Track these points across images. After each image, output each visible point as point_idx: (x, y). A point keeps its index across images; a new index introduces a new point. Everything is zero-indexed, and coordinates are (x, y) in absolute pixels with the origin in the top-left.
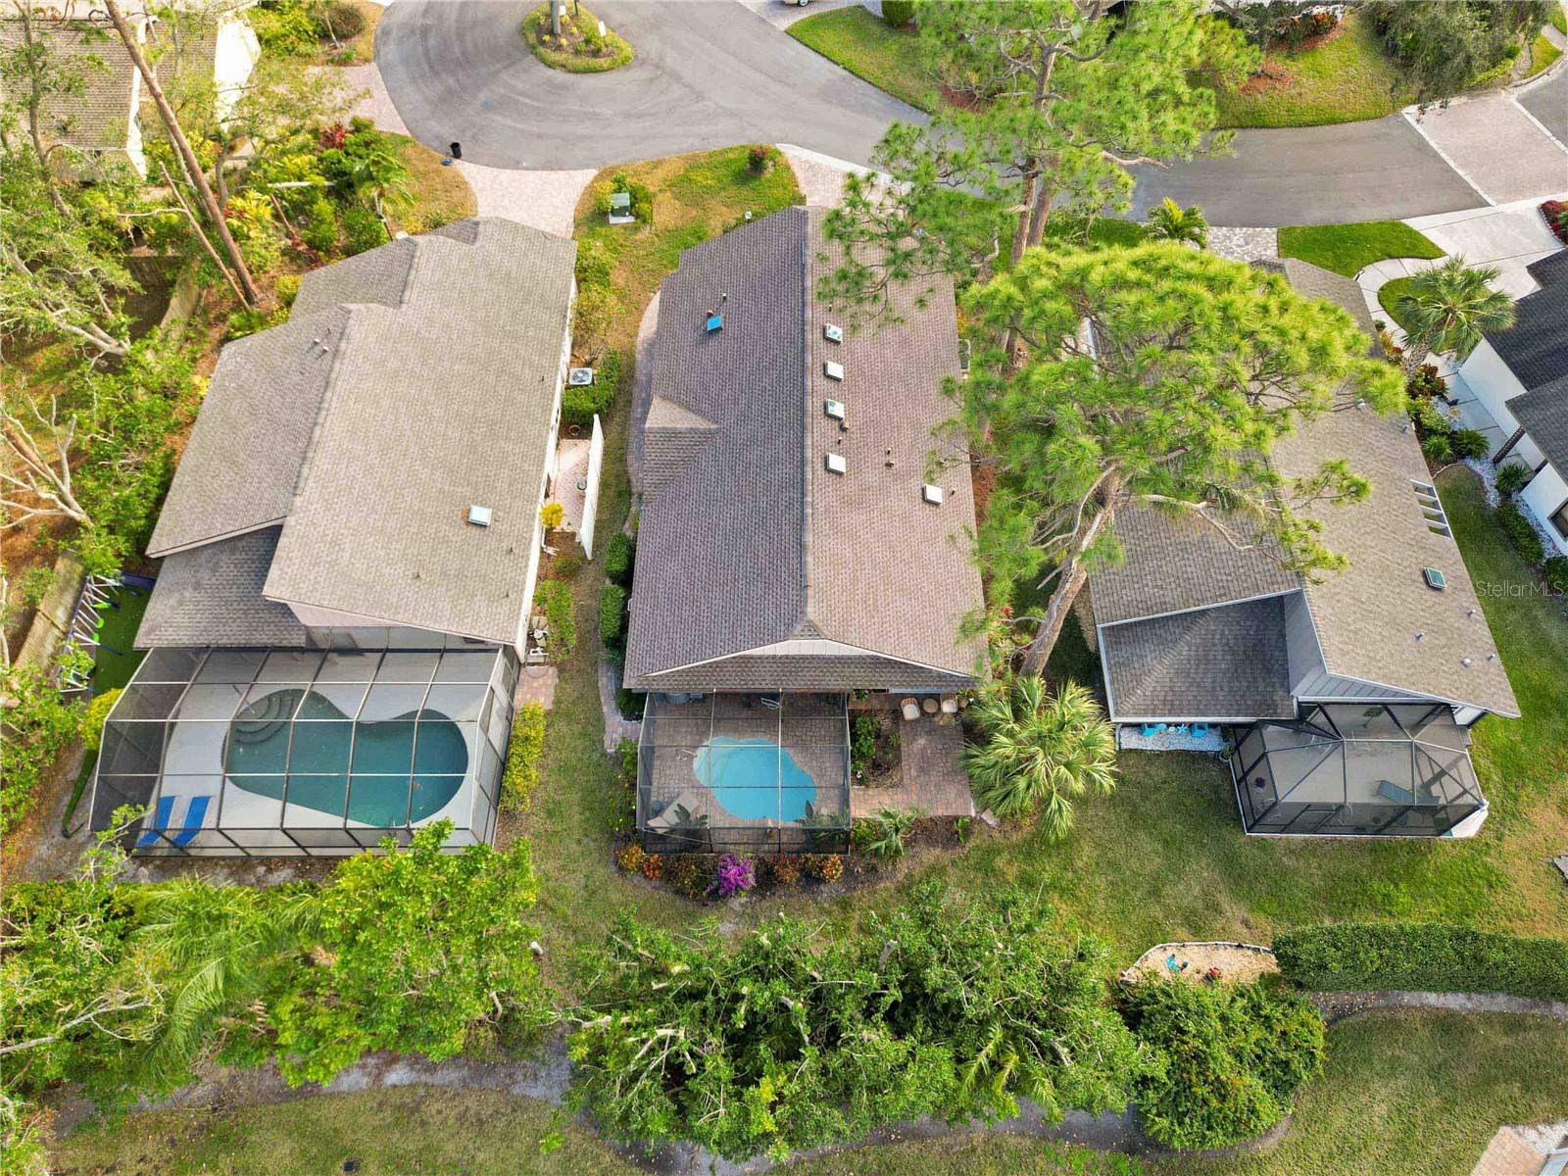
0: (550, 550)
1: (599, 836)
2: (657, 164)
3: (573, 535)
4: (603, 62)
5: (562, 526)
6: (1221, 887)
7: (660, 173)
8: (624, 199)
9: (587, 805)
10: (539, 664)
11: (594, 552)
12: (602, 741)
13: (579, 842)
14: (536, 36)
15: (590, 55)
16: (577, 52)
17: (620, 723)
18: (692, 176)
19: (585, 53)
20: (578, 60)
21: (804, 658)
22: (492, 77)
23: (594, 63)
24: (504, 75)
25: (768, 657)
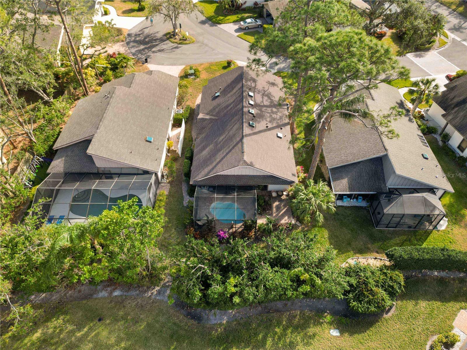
0: (169, 155)
1: (181, 227)
2: (201, 64)
3: (176, 151)
4: (188, 42)
5: (173, 148)
6: (369, 242)
7: (202, 66)
8: (193, 71)
9: (177, 219)
10: (165, 183)
11: (181, 155)
12: (183, 203)
13: (175, 229)
14: (170, 36)
15: (184, 40)
16: (180, 40)
17: (188, 198)
18: (211, 67)
19: (182, 40)
20: (181, 41)
21: (243, 176)
22: (157, 45)
23: (185, 42)
24: (160, 45)
25: (232, 175)
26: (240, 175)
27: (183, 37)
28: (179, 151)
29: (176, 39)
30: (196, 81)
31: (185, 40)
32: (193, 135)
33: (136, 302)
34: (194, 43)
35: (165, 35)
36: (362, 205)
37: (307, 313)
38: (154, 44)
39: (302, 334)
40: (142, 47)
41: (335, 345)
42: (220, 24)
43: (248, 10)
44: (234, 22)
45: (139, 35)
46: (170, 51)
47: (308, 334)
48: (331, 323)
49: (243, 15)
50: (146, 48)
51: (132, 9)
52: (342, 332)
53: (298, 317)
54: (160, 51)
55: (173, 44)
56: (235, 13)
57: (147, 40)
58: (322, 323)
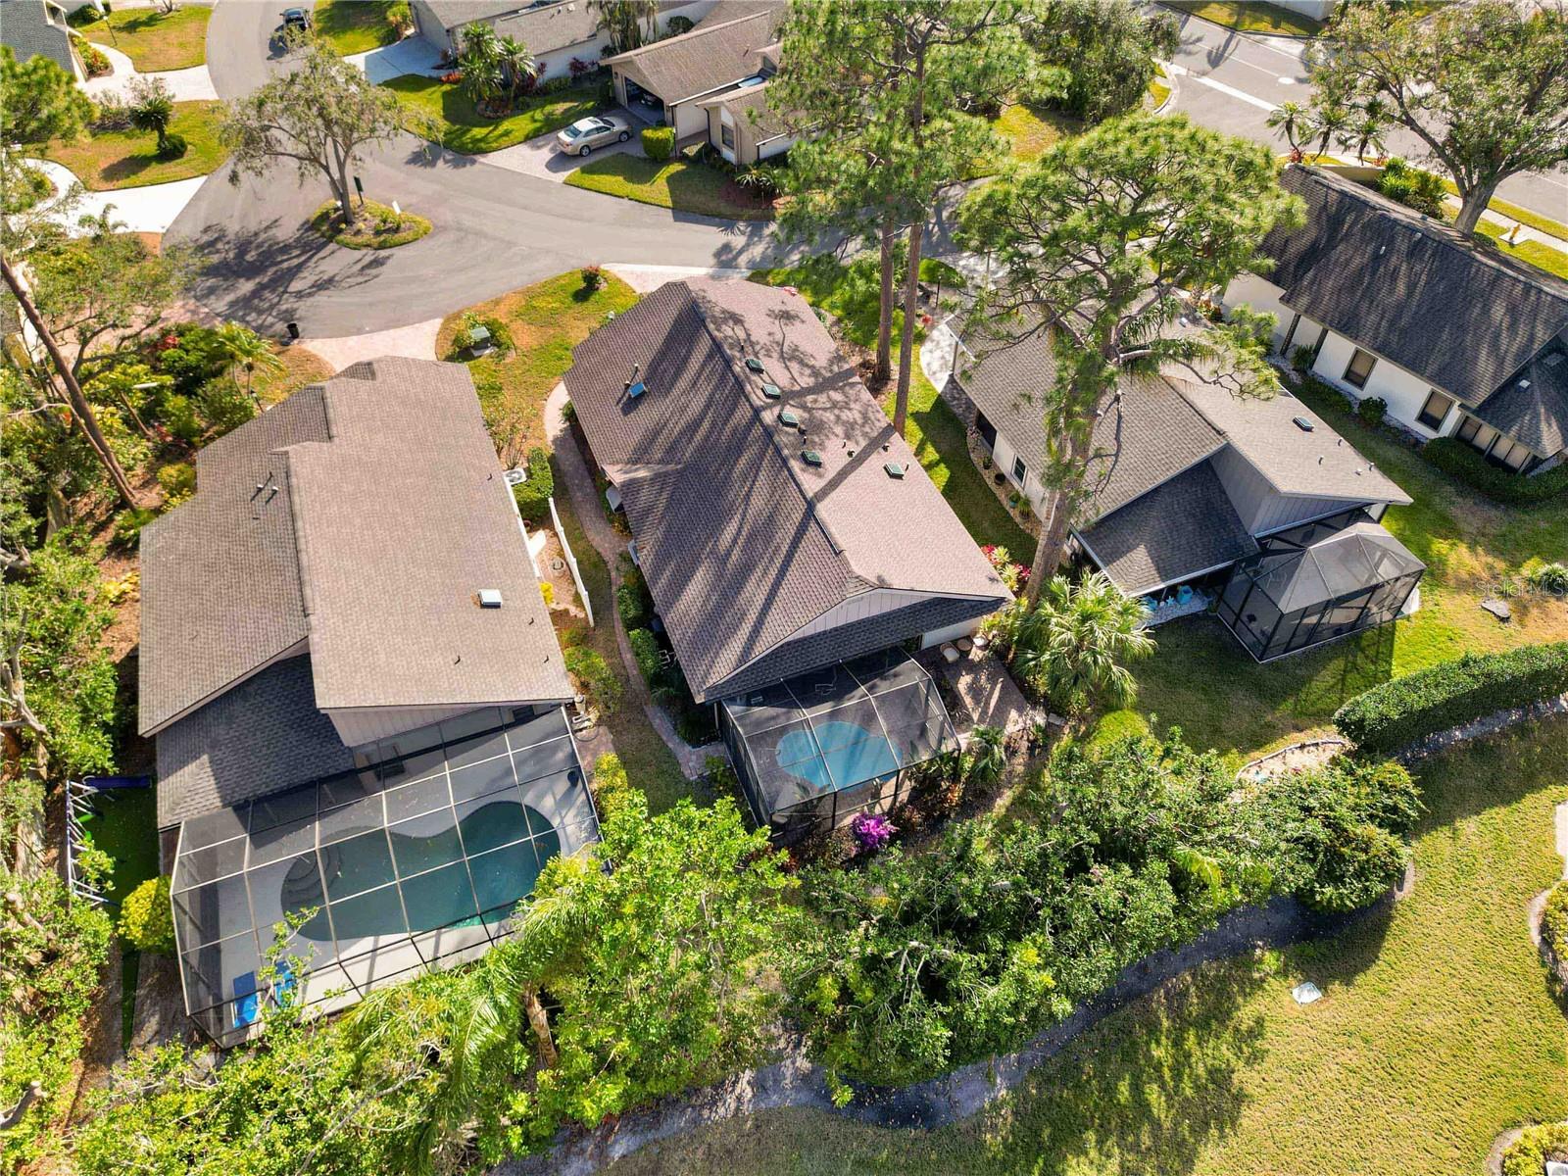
2: (497, 302)
3: (566, 610)
4: (406, 236)
5: (553, 605)
6: (1263, 708)
7: (504, 307)
8: (483, 332)
10: (587, 728)
11: (596, 620)
12: (681, 773)
14: (331, 227)
15: (389, 234)
16: (378, 233)
17: (690, 753)
18: (534, 303)
19: (385, 231)
20: (382, 238)
21: (852, 625)
22: (300, 267)
23: (398, 237)
24: (311, 264)
25: (819, 634)
26: (842, 628)
27: (385, 222)
28: (589, 610)
29: (358, 232)
30: (508, 360)
31: (397, 230)
33: (704, 1147)
34: (433, 236)
35: (312, 226)
36: (1194, 610)
37: (1210, 969)
38: (285, 265)
39: (1227, 1036)
40: (246, 287)
41: (1324, 1026)
42: (484, 152)
43: (558, 89)
44: (528, 139)
45: (212, 244)
46: (360, 279)
47: (1244, 1027)
48: (1283, 973)
49: (549, 108)
50: (262, 287)
51: (132, 158)
52: (1322, 985)
53: (1192, 989)
54: (324, 285)
55: (357, 254)
56: (521, 109)
57: (250, 257)
58: (1263, 980)
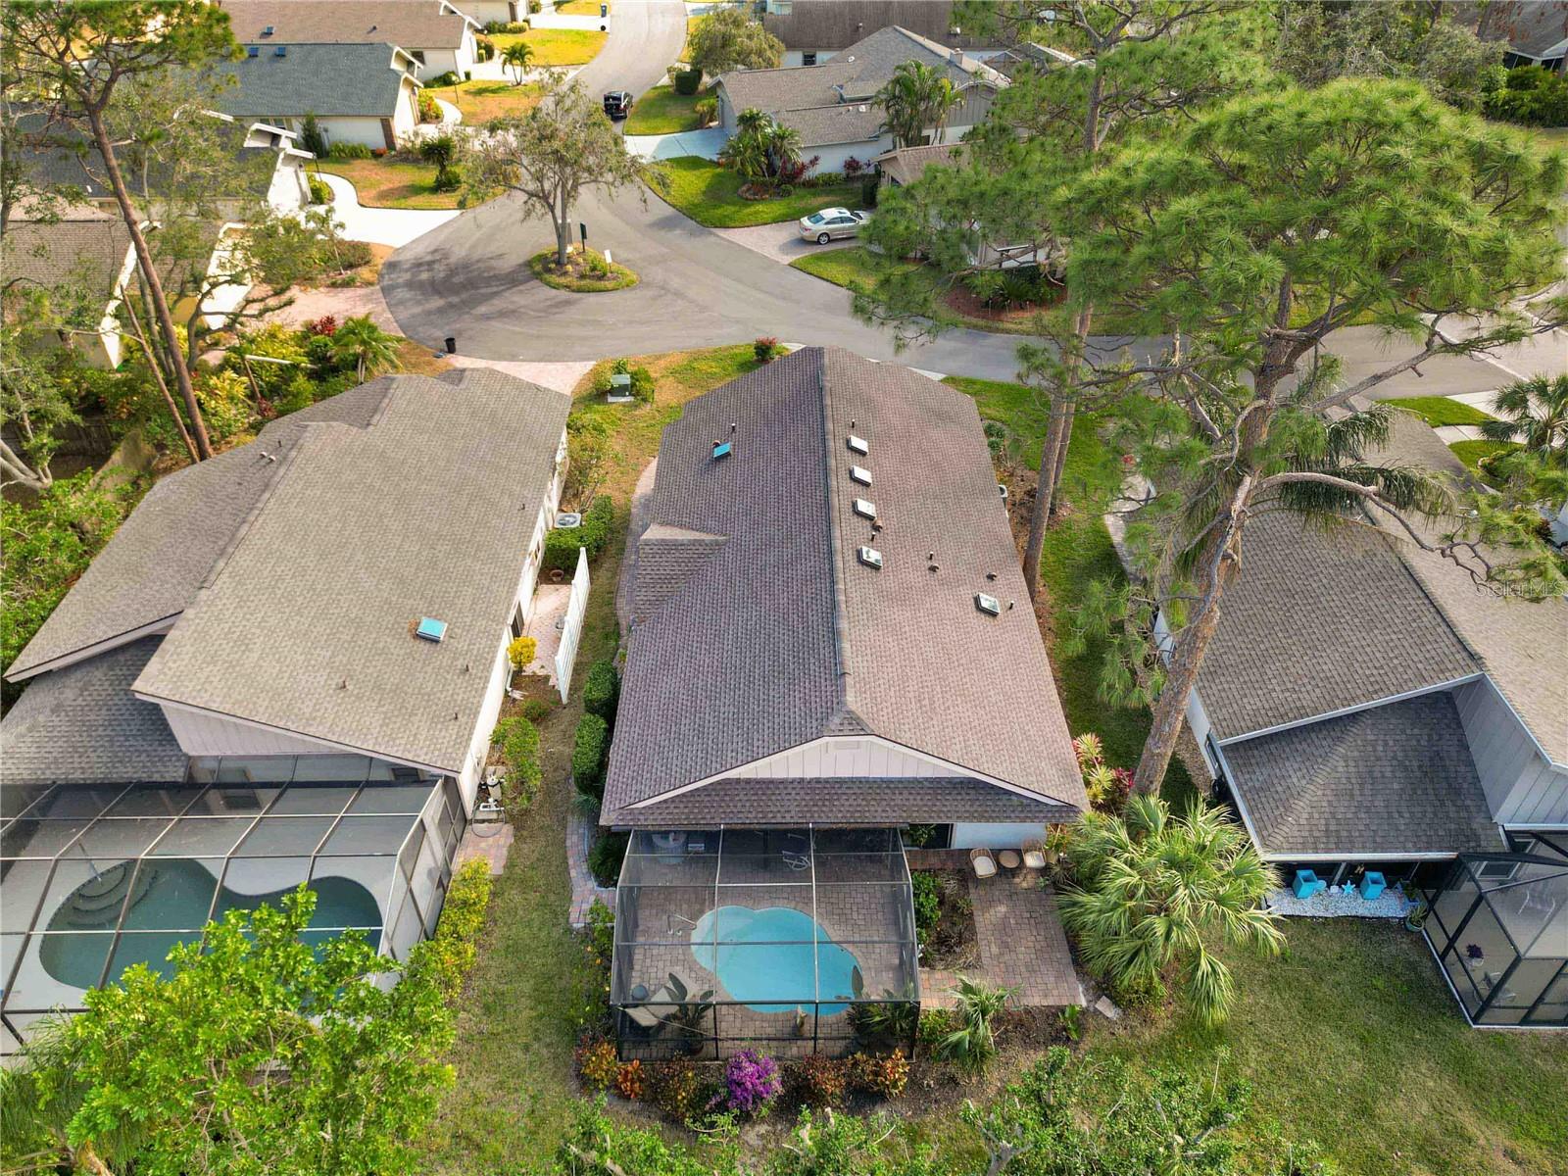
0: (517, 695)
1: (555, 1038)
2: (658, 358)
3: (547, 678)
4: (609, 284)
5: (531, 668)
6: (1459, 1101)
7: (662, 363)
8: (625, 379)
9: (540, 997)
10: (490, 821)
11: (570, 695)
12: (566, 914)
13: (526, 1048)
14: (546, 267)
15: (596, 278)
16: (582, 277)
17: (592, 892)
18: (695, 365)
19: (590, 277)
20: (583, 283)
21: (840, 782)
22: (493, 296)
23: (601, 284)
24: (507, 294)
25: (793, 781)
26: (827, 781)
27: (593, 269)
28: (562, 681)
29: (566, 273)
30: (638, 412)
31: (601, 278)
32: (620, 613)
34: (634, 289)
35: (528, 263)
36: (1383, 913)
38: (483, 291)
40: (437, 302)
42: (726, 227)
43: (825, 184)
44: (775, 221)
45: (431, 263)
46: (543, 314)
49: (808, 198)
50: (450, 306)
51: (413, 186)
54: (503, 314)
55: (554, 293)
56: (779, 195)
57: (456, 280)
